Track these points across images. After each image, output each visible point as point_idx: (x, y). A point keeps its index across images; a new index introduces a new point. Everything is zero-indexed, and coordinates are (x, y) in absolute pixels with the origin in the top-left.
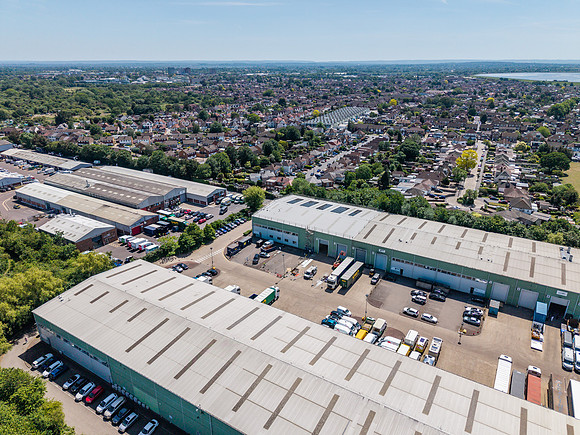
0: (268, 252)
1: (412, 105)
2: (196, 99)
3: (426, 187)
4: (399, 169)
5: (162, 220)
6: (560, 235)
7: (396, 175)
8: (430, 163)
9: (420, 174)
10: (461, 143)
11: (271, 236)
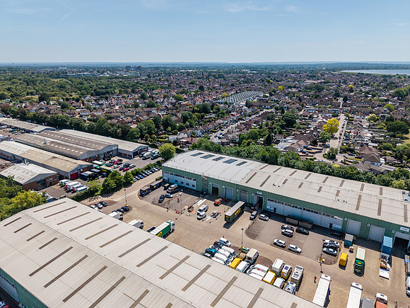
0: (172, 193)
1: (294, 90)
2: (142, 86)
3: (300, 145)
4: (280, 133)
5: (95, 168)
6: (402, 181)
7: (278, 137)
8: (304, 129)
9: (296, 137)
10: (328, 115)
11: (176, 181)
